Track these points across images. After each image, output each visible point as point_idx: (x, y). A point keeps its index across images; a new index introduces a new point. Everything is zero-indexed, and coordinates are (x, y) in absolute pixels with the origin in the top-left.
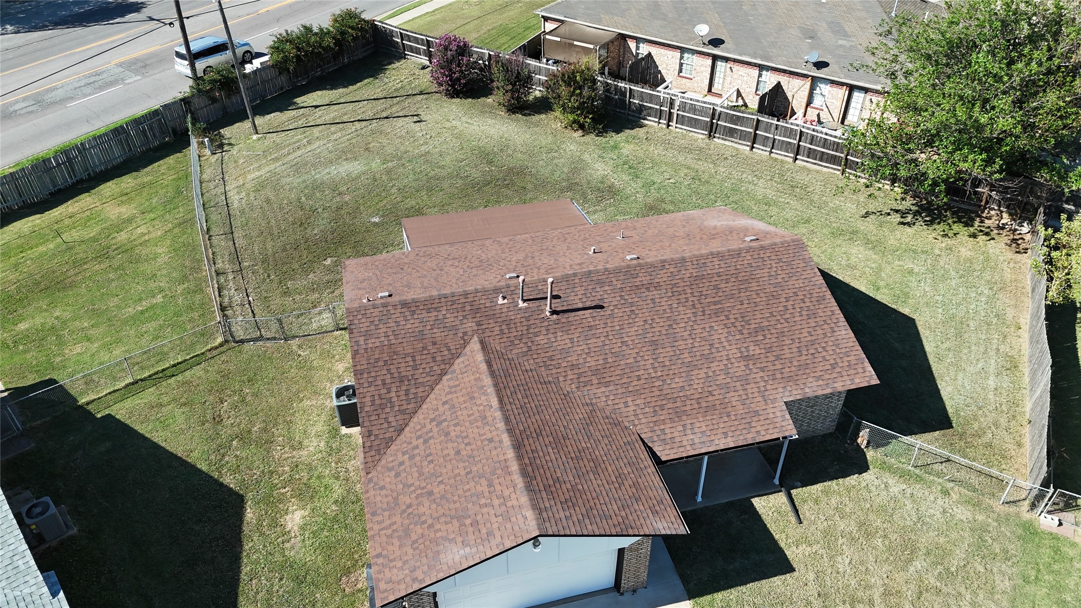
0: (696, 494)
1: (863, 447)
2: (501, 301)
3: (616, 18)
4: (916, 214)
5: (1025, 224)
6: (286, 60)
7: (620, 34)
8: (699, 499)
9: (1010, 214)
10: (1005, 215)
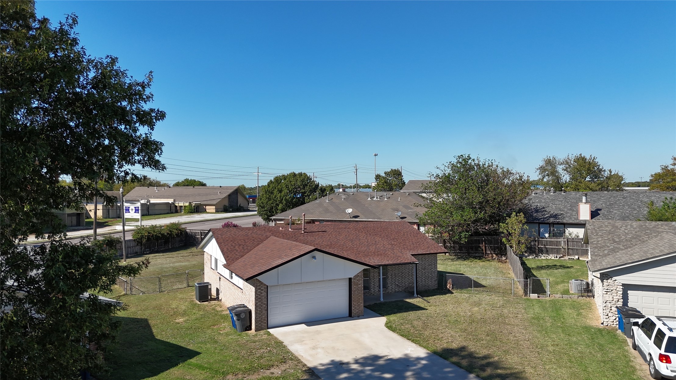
0: (380, 298)
1: (450, 289)
2: (281, 229)
3: (309, 215)
4: (457, 259)
5: (503, 257)
6: (142, 237)
7: (312, 220)
8: (382, 300)
9: (496, 255)
10: (494, 255)
